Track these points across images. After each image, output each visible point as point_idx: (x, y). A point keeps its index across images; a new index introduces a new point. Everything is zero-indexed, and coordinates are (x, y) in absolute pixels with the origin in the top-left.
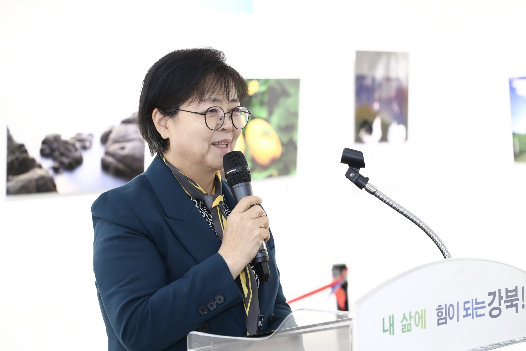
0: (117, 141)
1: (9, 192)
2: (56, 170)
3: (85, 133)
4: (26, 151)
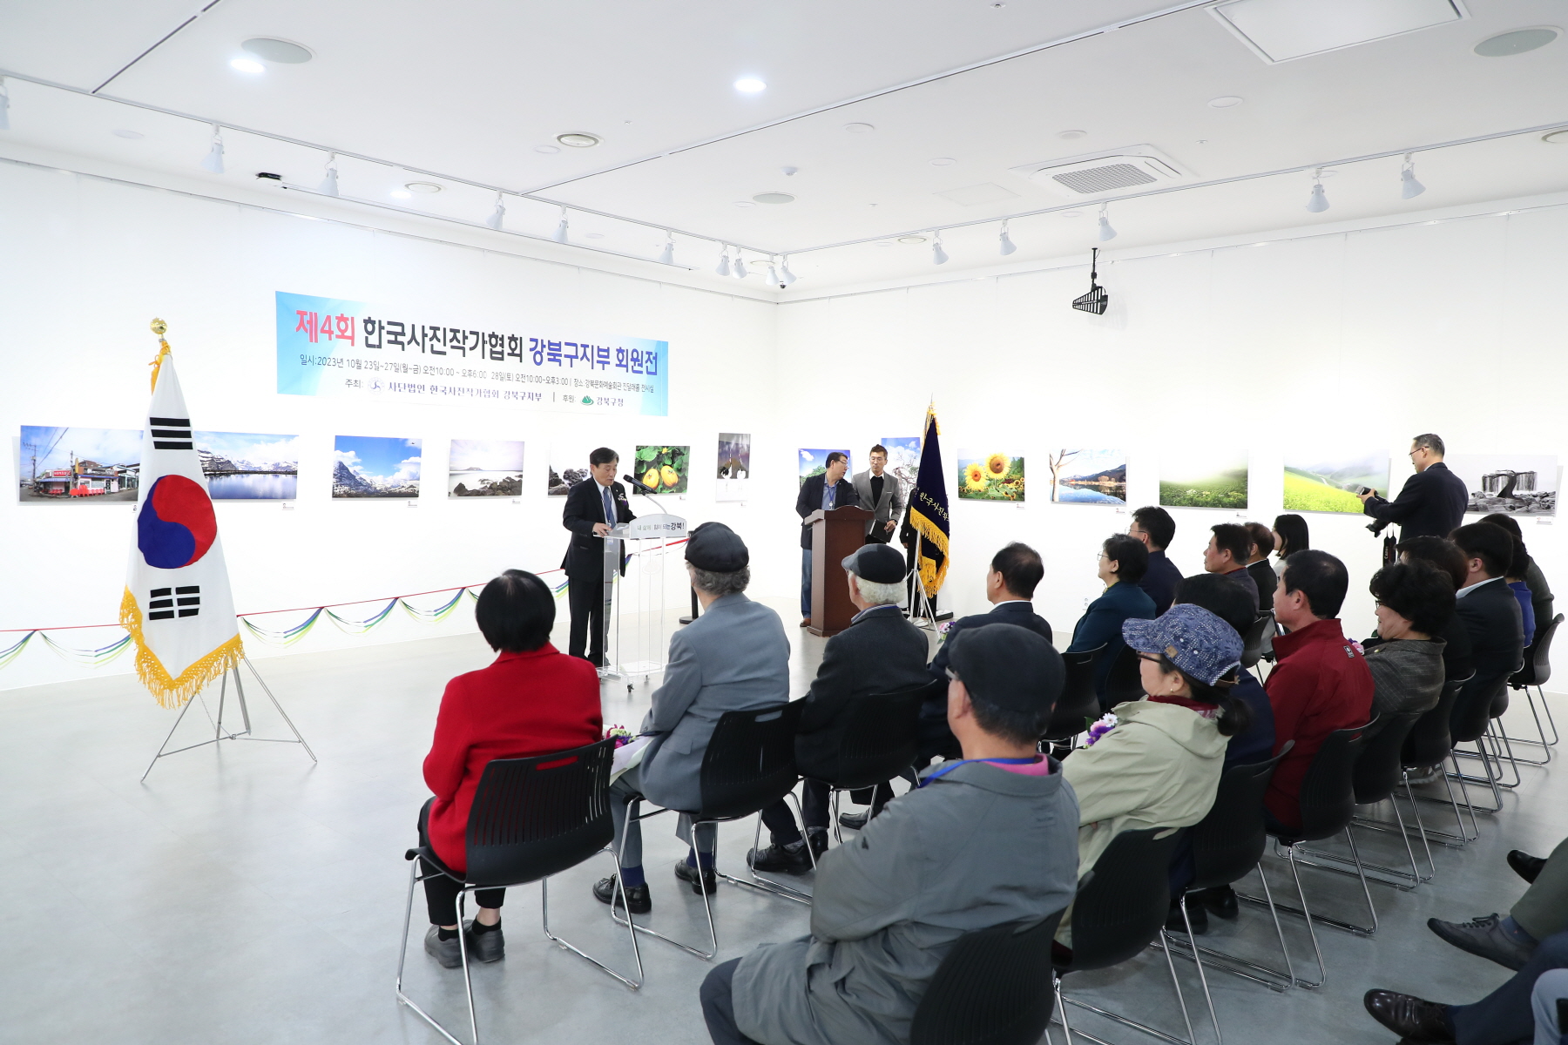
4: (558, 476)
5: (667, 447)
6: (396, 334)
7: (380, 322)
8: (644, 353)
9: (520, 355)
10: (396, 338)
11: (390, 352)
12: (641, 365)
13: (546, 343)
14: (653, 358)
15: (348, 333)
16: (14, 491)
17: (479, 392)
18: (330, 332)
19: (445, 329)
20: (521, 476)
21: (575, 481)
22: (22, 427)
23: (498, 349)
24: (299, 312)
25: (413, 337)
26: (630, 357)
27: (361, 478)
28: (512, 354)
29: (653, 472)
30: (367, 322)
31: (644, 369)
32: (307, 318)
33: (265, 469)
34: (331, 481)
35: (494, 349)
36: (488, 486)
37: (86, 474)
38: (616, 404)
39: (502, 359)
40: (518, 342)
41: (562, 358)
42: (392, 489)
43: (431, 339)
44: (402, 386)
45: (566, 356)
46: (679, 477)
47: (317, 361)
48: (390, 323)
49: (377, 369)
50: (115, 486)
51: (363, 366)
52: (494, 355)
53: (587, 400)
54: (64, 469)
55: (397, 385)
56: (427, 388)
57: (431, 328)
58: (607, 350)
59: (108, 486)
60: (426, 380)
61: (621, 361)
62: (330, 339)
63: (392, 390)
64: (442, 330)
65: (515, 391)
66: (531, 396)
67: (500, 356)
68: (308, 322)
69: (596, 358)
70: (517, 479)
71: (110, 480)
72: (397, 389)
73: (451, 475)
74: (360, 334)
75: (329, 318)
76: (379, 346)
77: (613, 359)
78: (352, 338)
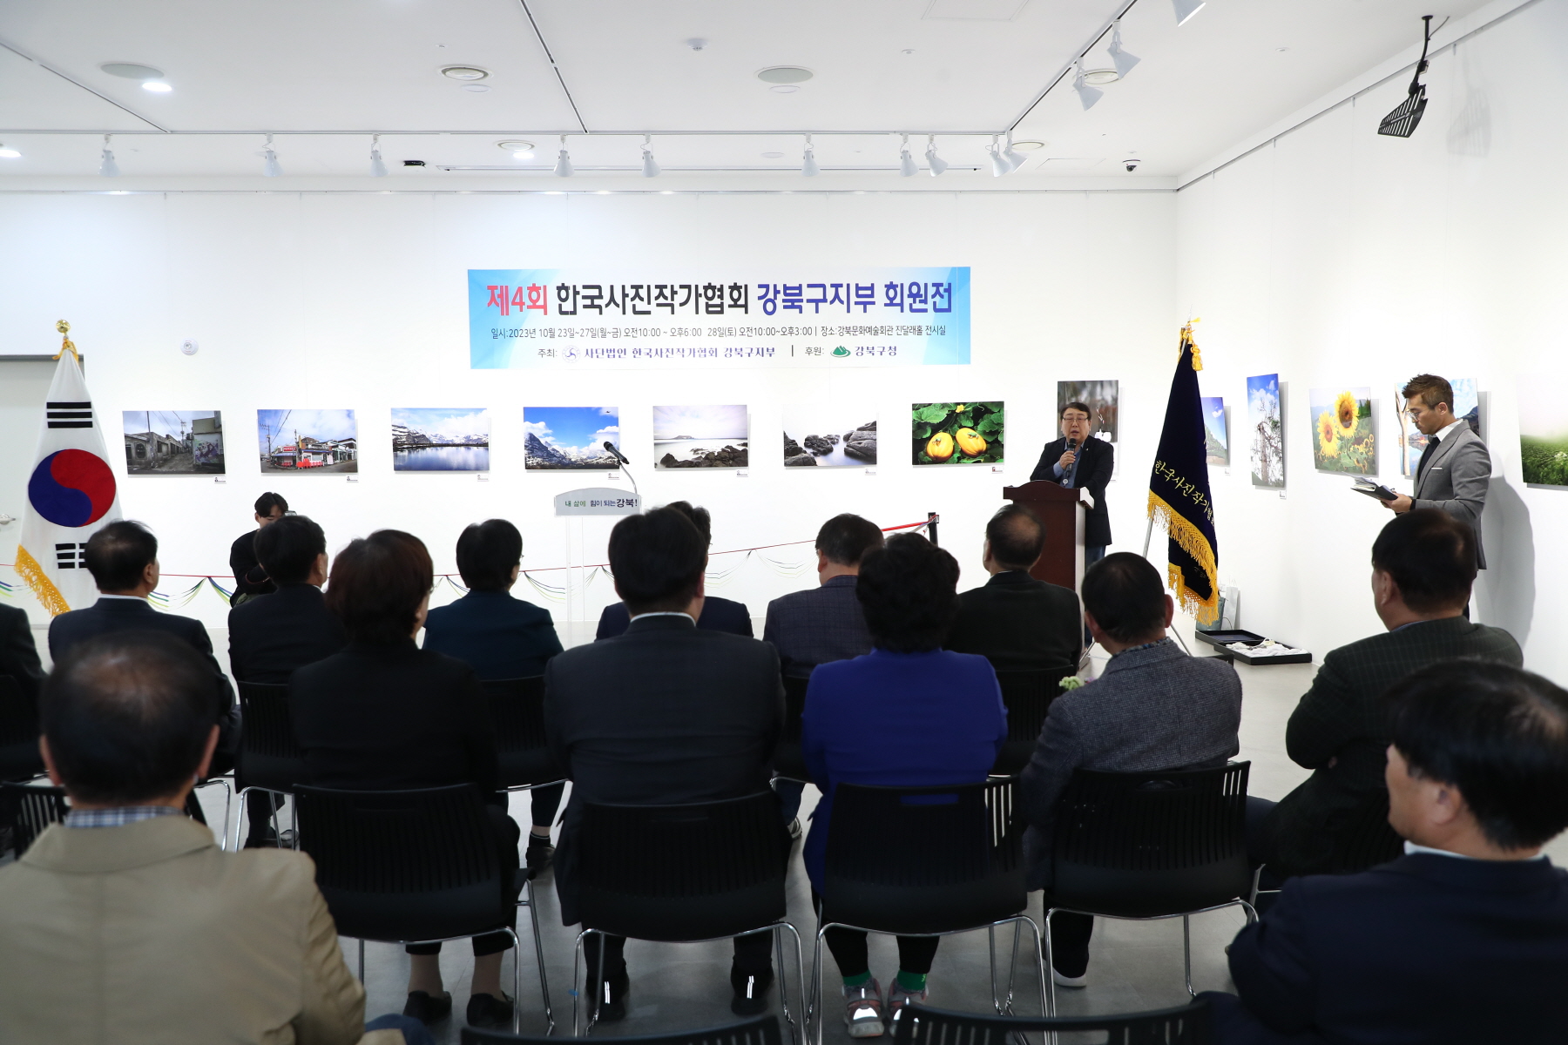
0: (854, 440)
1: (786, 464)
2: (815, 454)
3: (833, 434)
4: (796, 444)
5: (964, 404)
6: (592, 298)
7: (574, 287)
8: (930, 286)
9: (745, 306)
10: (592, 302)
11: (586, 317)
12: (925, 301)
13: (780, 288)
14: (945, 290)
15: (541, 302)
16: (257, 464)
17: (692, 351)
18: (521, 304)
19: (649, 287)
20: (745, 445)
21: (822, 449)
22: (258, 411)
23: (717, 301)
24: (489, 288)
25: (612, 299)
26: (906, 292)
27: (554, 450)
28: (735, 305)
29: (943, 436)
30: (559, 289)
31: (930, 306)
32: (497, 292)
33: (457, 441)
34: (523, 452)
35: (710, 303)
36: (703, 456)
37: (307, 449)
38: (886, 353)
39: (721, 312)
40: (743, 291)
41: (804, 305)
42: (589, 460)
43: (633, 299)
44: (600, 351)
45: (809, 301)
46: (987, 442)
47: (508, 333)
48: (585, 287)
49: (572, 336)
50: (330, 460)
51: (556, 334)
52: (710, 309)
53: (840, 352)
54: (291, 445)
55: (594, 351)
56: (629, 352)
57: (633, 287)
58: (872, 288)
59: (325, 460)
60: (629, 344)
61: (891, 300)
62: (521, 310)
63: (588, 358)
64: (645, 288)
65: (739, 348)
66: (761, 352)
67: (719, 309)
68: (499, 296)
69: (853, 298)
70: (740, 448)
71: (326, 454)
72: (595, 355)
73: (655, 444)
74: (553, 301)
75: (520, 289)
76: (574, 313)
77: (880, 296)
78: (544, 307)
